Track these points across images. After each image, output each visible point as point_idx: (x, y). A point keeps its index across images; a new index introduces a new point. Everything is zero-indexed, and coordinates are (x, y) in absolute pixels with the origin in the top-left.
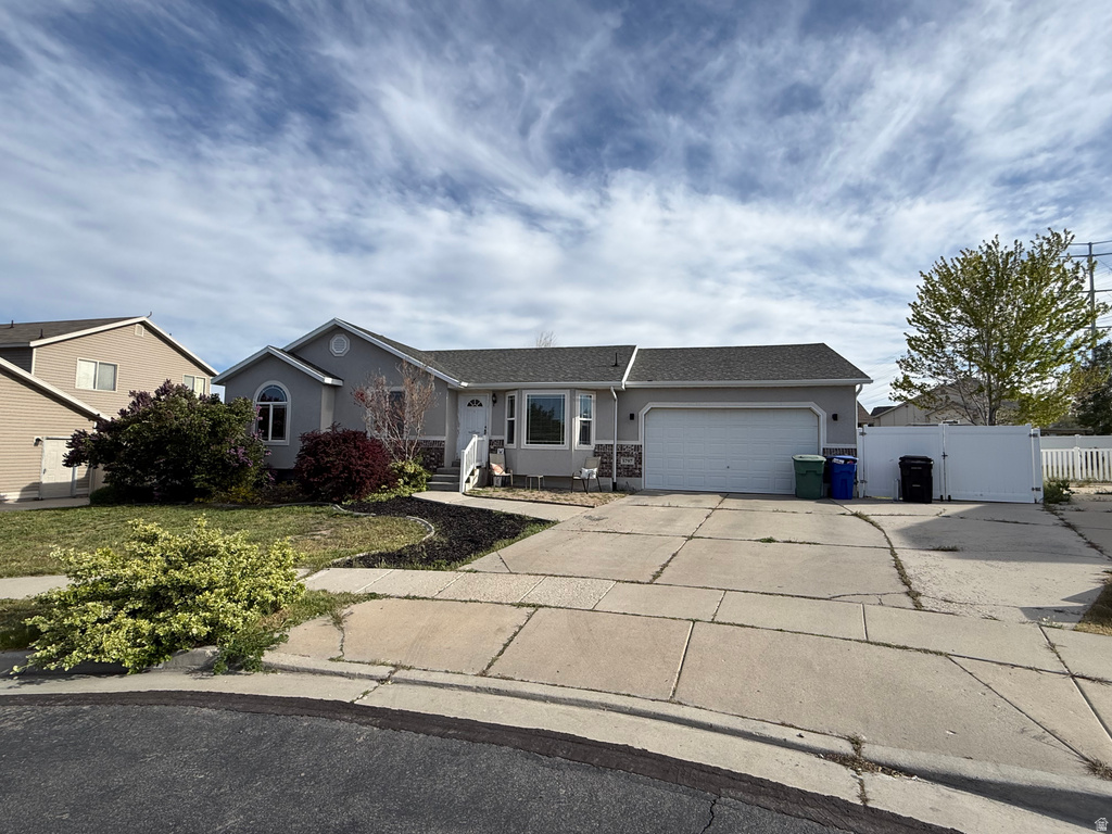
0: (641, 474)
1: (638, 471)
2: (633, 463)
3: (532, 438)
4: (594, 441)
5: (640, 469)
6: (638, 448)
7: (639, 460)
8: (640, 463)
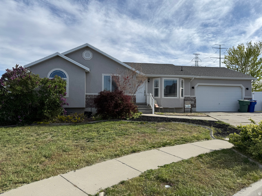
0: (196, 106)
1: (195, 106)
2: (193, 103)
3: (166, 95)
4: (184, 96)
5: (196, 105)
6: (195, 98)
7: (195, 102)
8: (196, 103)
